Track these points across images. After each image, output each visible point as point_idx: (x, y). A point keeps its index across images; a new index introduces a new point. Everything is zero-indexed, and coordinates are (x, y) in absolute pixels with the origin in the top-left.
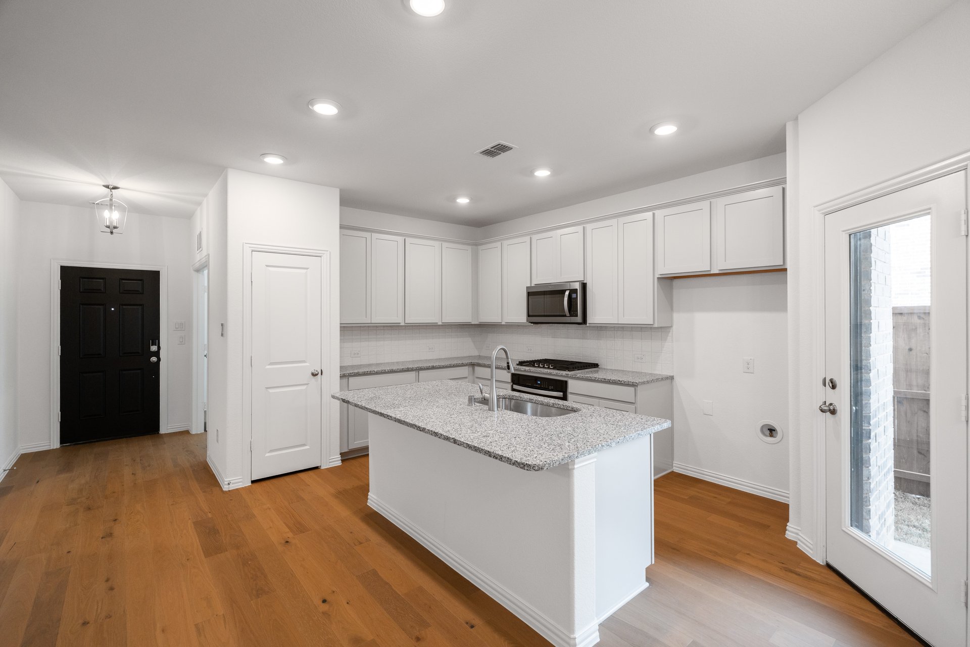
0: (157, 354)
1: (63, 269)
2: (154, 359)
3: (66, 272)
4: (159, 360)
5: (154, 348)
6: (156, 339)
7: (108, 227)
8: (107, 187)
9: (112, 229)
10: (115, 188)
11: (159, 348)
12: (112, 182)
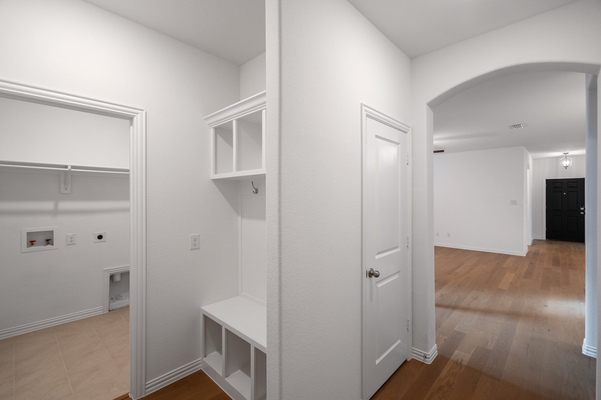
0: (584, 211)
1: (547, 180)
2: (582, 213)
3: (548, 181)
4: (585, 213)
5: (582, 209)
6: (583, 205)
7: (565, 167)
8: (565, 154)
9: (566, 167)
10: (567, 153)
11: (585, 209)
12: (566, 152)
